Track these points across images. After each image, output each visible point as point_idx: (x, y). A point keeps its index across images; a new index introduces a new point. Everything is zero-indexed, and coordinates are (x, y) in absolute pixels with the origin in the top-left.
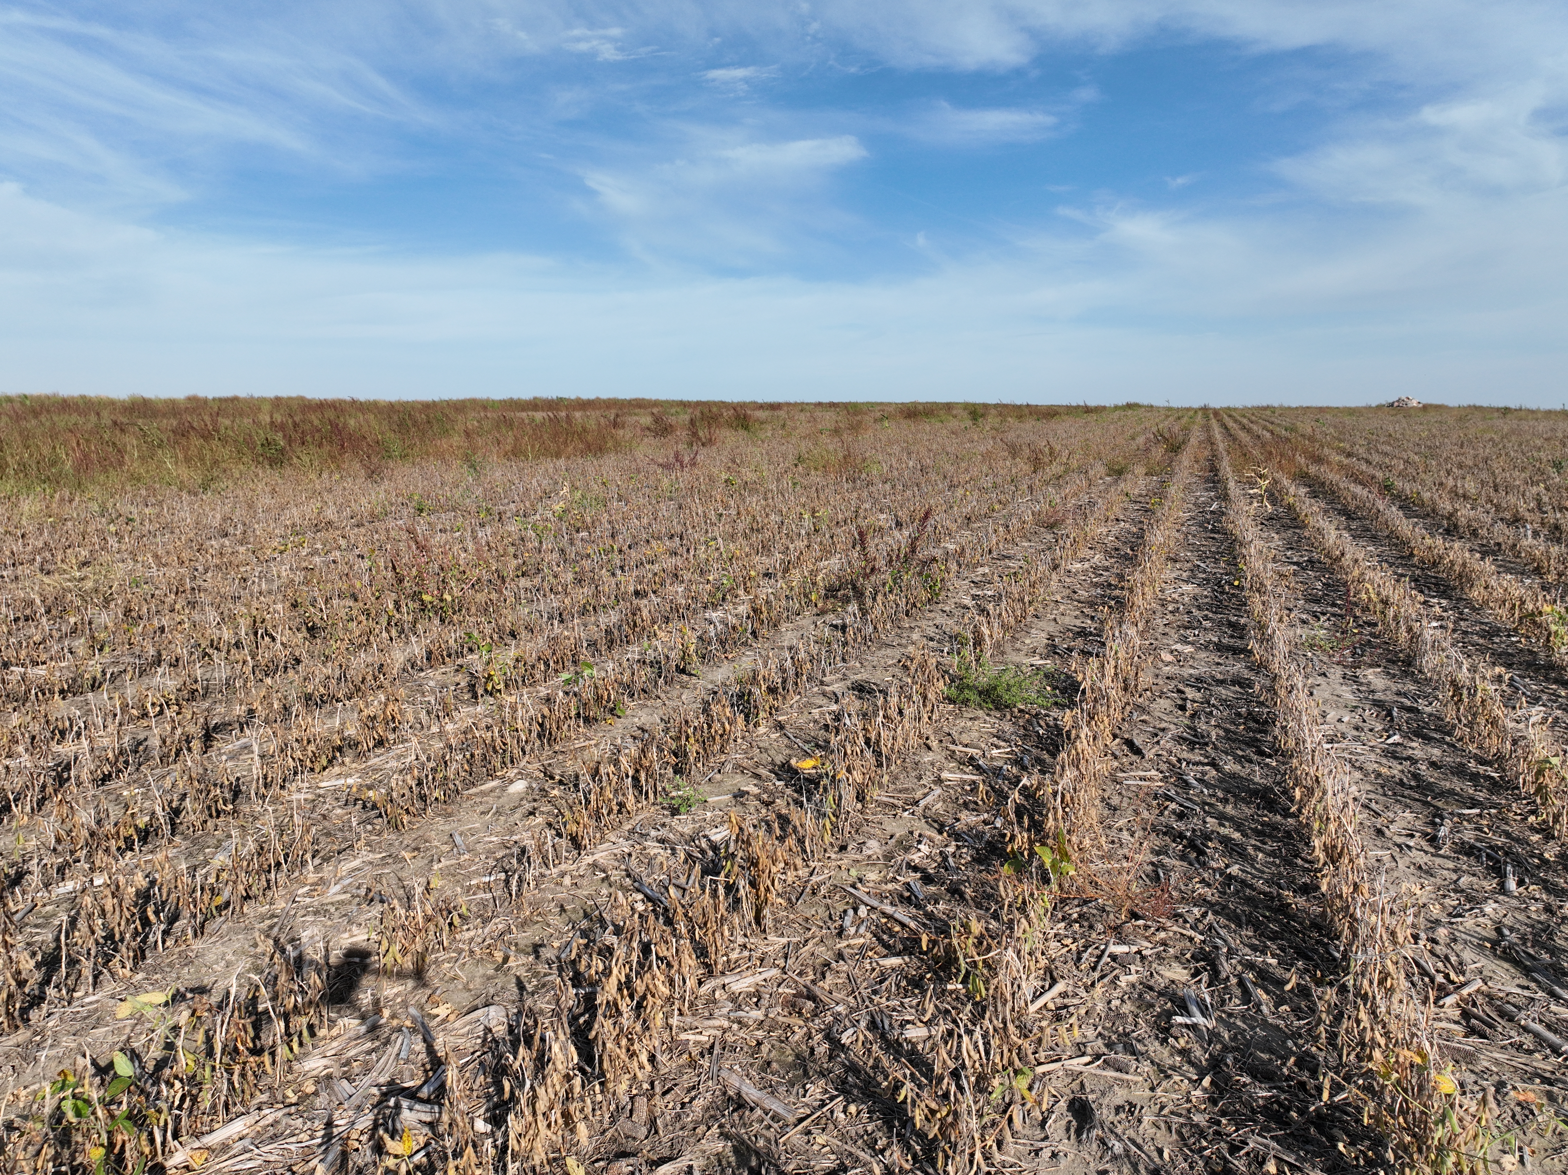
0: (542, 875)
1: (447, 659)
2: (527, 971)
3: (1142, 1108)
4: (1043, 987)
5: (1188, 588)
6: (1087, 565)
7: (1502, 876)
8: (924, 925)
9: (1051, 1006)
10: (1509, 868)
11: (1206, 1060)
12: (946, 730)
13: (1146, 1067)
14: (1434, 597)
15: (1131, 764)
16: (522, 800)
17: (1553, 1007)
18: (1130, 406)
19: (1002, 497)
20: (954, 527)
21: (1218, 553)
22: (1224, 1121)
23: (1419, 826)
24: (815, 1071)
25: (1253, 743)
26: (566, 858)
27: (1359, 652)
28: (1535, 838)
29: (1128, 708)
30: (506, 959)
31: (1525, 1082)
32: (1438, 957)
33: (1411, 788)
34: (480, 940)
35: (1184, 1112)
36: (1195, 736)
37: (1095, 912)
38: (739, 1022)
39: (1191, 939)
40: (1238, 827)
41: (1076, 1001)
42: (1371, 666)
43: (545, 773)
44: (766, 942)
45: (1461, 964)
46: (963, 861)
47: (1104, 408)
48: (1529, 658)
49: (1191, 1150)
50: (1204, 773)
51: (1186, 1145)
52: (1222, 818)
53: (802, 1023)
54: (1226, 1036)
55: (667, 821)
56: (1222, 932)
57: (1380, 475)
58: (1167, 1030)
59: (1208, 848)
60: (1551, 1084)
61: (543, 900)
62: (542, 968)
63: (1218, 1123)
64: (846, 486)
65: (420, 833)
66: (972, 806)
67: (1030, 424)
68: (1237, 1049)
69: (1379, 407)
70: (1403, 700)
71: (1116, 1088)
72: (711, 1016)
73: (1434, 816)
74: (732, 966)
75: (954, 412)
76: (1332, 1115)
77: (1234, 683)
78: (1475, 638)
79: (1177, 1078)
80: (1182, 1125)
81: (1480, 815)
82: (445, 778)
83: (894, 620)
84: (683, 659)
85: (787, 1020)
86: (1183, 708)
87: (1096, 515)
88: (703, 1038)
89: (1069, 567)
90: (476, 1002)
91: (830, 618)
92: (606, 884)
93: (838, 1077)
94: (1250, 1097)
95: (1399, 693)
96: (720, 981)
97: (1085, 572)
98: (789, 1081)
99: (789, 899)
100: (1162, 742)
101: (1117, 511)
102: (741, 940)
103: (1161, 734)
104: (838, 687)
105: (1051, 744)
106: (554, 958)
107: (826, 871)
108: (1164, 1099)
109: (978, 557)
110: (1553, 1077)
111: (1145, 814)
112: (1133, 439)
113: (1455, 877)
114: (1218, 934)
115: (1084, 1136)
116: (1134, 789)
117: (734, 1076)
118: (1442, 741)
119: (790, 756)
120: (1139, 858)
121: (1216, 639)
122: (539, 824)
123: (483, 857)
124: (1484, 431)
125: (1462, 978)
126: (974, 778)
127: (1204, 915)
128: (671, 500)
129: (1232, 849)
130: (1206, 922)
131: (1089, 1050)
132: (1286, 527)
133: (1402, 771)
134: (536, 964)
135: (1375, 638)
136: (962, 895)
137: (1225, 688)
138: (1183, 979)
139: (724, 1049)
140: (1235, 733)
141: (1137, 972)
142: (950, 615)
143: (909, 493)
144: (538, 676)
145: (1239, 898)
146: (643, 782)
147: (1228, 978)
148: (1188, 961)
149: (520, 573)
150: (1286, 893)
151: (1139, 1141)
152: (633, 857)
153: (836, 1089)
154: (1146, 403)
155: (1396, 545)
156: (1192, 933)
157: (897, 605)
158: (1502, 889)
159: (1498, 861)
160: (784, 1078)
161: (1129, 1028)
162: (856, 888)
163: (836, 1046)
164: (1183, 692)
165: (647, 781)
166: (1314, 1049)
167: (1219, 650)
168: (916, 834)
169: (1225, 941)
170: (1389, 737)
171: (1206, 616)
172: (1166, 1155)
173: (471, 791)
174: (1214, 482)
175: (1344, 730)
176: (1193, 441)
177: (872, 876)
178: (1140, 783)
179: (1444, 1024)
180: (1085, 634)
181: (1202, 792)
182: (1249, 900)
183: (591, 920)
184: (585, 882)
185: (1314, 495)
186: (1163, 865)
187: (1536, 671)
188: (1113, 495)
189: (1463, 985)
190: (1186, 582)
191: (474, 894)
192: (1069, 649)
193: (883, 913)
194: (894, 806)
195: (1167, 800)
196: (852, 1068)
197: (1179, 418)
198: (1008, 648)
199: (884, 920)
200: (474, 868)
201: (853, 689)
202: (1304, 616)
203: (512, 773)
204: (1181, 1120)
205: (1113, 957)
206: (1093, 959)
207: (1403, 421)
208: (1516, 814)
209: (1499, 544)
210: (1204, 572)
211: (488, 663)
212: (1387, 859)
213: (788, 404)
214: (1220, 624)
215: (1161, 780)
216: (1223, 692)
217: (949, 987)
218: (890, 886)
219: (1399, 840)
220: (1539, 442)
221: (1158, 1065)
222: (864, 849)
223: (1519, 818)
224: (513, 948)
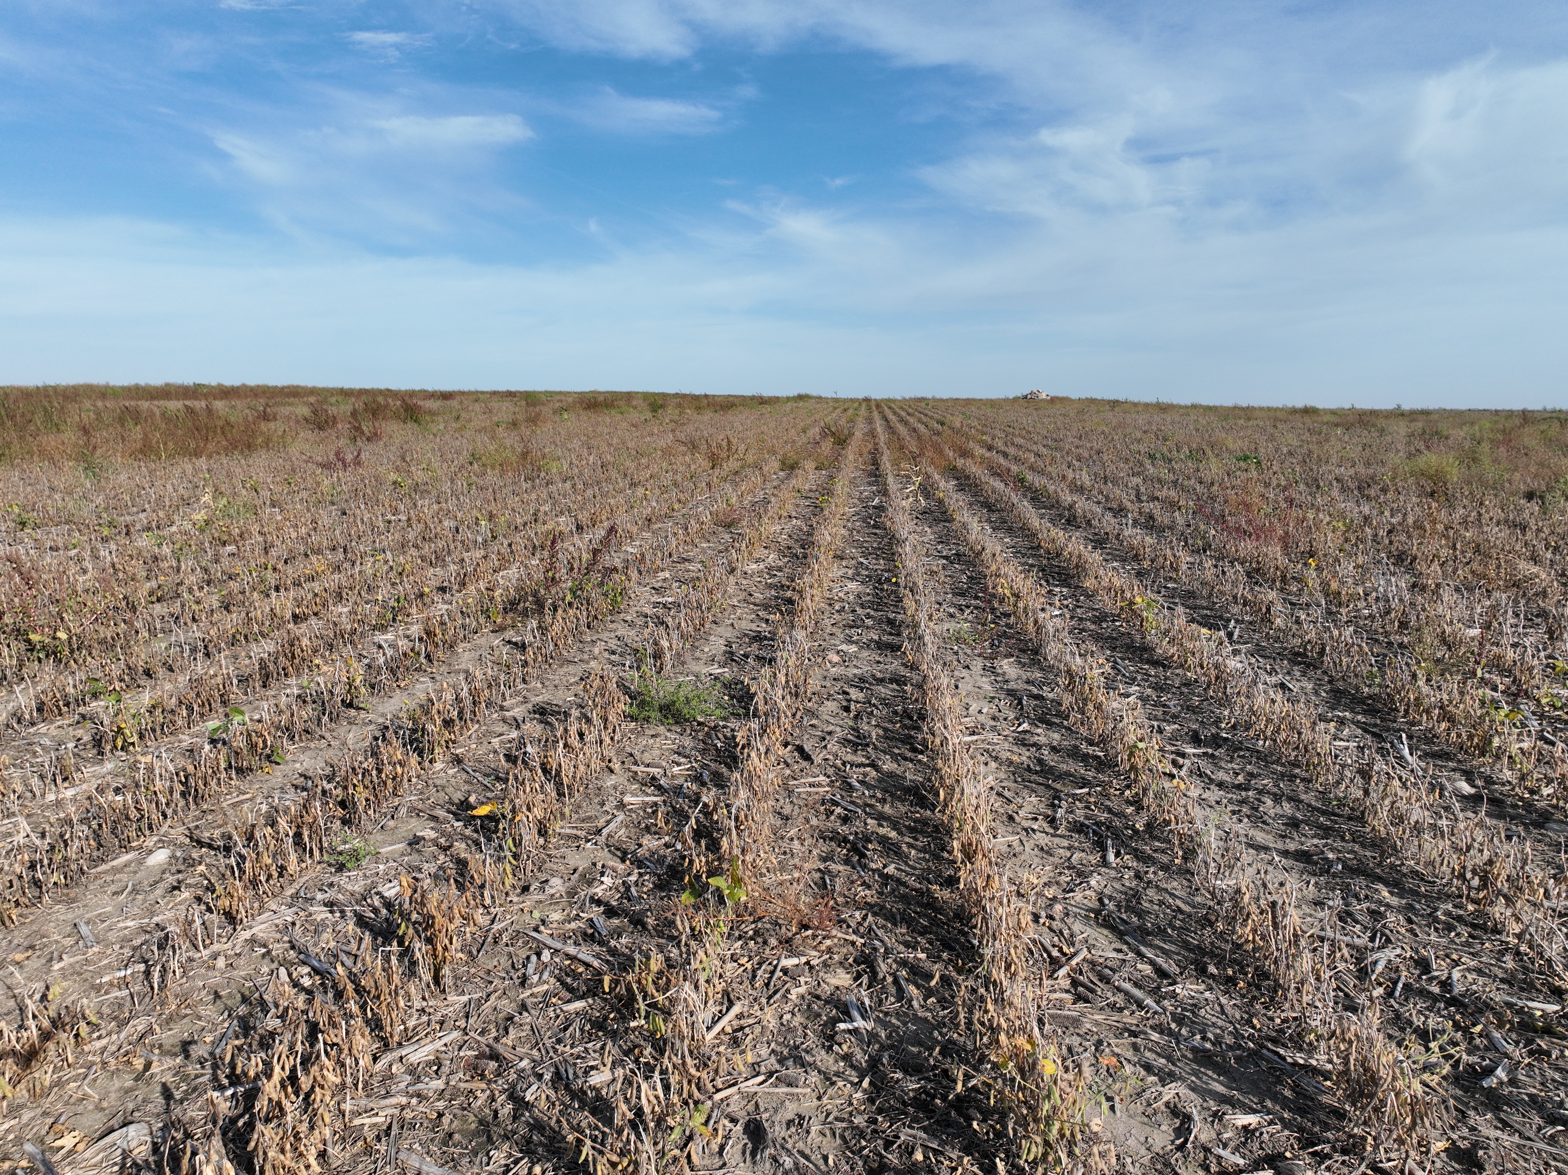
0: (191, 960)
1: (64, 709)
2: (174, 1076)
3: (810, 1118)
4: (720, 1012)
5: (852, 586)
6: (762, 566)
7: (1104, 849)
8: (607, 962)
9: (729, 1029)
10: (1109, 842)
11: (866, 1061)
12: (628, 750)
13: (814, 1077)
14: (1057, 586)
15: (802, 771)
16: (163, 872)
17: (1139, 966)
18: (801, 397)
19: (681, 496)
20: (635, 530)
21: (879, 549)
22: (880, 1119)
23: (1042, 808)
24: (500, 1135)
25: (908, 741)
26: (219, 936)
27: (996, 642)
28: (1130, 810)
29: (799, 714)
30: (148, 1066)
31: (1117, 1038)
32: (1054, 932)
33: (1036, 772)
34: (114, 1048)
35: (846, 1116)
36: (858, 737)
37: (768, 926)
38: (419, 1095)
39: (853, 943)
40: (895, 826)
41: (751, 1021)
42: (1006, 656)
43: (191, 838)
44: (446, 1003)
45: (1072, 936)
46: (645, 889)
47: (778, 398)
48: (1128, 641)
49: (853, 1152)
50: (865, 775)
51: (848, 1148)
52: (881, 818)
53: (484, 1086)
54: (883, 1035)
55: (335, 879)
56: (880, 933)
57: (1015, 468)
58: (831, 1038)
59: (868, 850)
60: (1136, 1036)
61: (192, 989)
62: (193, 1069)
63: (875, 1122)
64: (524, 485)
65: (34, 928)
66: (653, 829)
67: (708, 415)
68: (892, 1047)
69: (1016, 399)
70: (1031, 688)
71: (787, 1103)
72: (388, 1095)
73: (1054, 799)
74: (411, 1034)
75: (634, 403)
76: (969, 1096)
77: (891, 681)
78: (1088, 623)
79: (840, 1084)
80: (845, 1129)
81: (1089, 794)
82: (65, 859)
83: (577, 634)
84: (349, 691)
85: (468, 1086)
86: (847, 709)
87: (770, 514)
88: (379, 1120)
89: (746, 568)
90: (111, 1122)
91: (510, 634)
92: (267, 960)
93: (523, 1137)
94: (902, 1091)
95: (1028, 682)
96: (396, 1054)
97: (760, 573)
98: (472, 1151)
99: (470, 952)
100: (829, 746)
101: (789, 507)
102: (418, 1004)
103: (828, 738)
104: (518, 712)
105: (729, 756)
106: (206, 1056)
107: (508, 917)
108: (829, 1107)
109: (659, 562)
110: (1138, 1029)
111: (814, 822)
112: (804, 432)
113: (1068, 854)
114: (877, 935)
115: (759, 1157)
116: (804, 796)
117: (414, 1156)
118: (1061, 725)
119: (469, 793)
120: (807, 866)
121: (876, 637)
122: (186, 900)
123: (116, 947)
124: (1098, 423)
125: (1072, 950)
126: (655, 799)
127: (864, 918)
128: (333, 504)
129: (890, 849)
130: (866, 924)
131: (763, 1069)
132: (937, 521)
133: (1029, 757)
134: (186, 1066)
135: (1011, 628)
136: (644, 926)
137: (884, 687)
138: (846, 985)
139: (402, 1127)
140: (892, 731)
141: (806, 983)
142: (632, 625)
143: (589, 492)
144: (180, 723)
145: (895, 897)
146: (307, 839)
147: (885, 977)
148: (851, 965)
149: (154, 599)
150: (934, 887)
151: (807, 1151)
152: (298, 926)
153: (521, 1151)
154: (815, 394)
155: (1027, 536)
156: (854, 937)
157: (578, 619)
158: (1105, 863)
159: (1101, 836)
160: (467, 1148)
161: (799, 1040)
162: (539, 932)
163: (520, 1103)
164: (847, 693)
165: (310, 837)
166: (955, 1035)
167: (879, 648)
168: (599, 865)
169: (882, 941)
170: (1019, 725)
171: (868, 614)
172: (831, 1162)
173: (99, 869)
174: (876, 476)
175: (984, 721)
176: (858, 434)
177: (556, 916)
178: (809, 789)
179: (1058, 995)
180: (761, 639)
181: (864, 794)
182: (904, 898)
183: (251, 1004)
184: (242, 961)
185: (960, 488)
186: (829, 871)
187: (1133, 653)
188: (784, 494)
189: (1073, 955)
190: (852, 579)
191: (106, 993)
192: (746, 656)
193: (567, 955)
194: (577, 837)
195: (833, 805)
196: (538, 1126)
197: (845, 410)
198: (688, 657)
199: (567, 962)
200: (106, 962)
201: (535, 712)
202: (952, 610)
203: (150, 842)
204: (844, 1125)
205: (785, 971)
206: (767, 976)
207: (1035, 413)
208: (1116, 789)
209: (1107, 534)
210: (867, 569)
211: (116, 715)
212: (1016, 844)
213: (462, 393)
214: (880, 622)
215: (828, 785)
216: (883, 691)
217: (633, 1024)
218: (573, 925)
219: (1026, 824)
220: (1139, 435)
221: (825, 1073)
222: (547, 888)
223: (1118, 793)
224: (157, 1051)
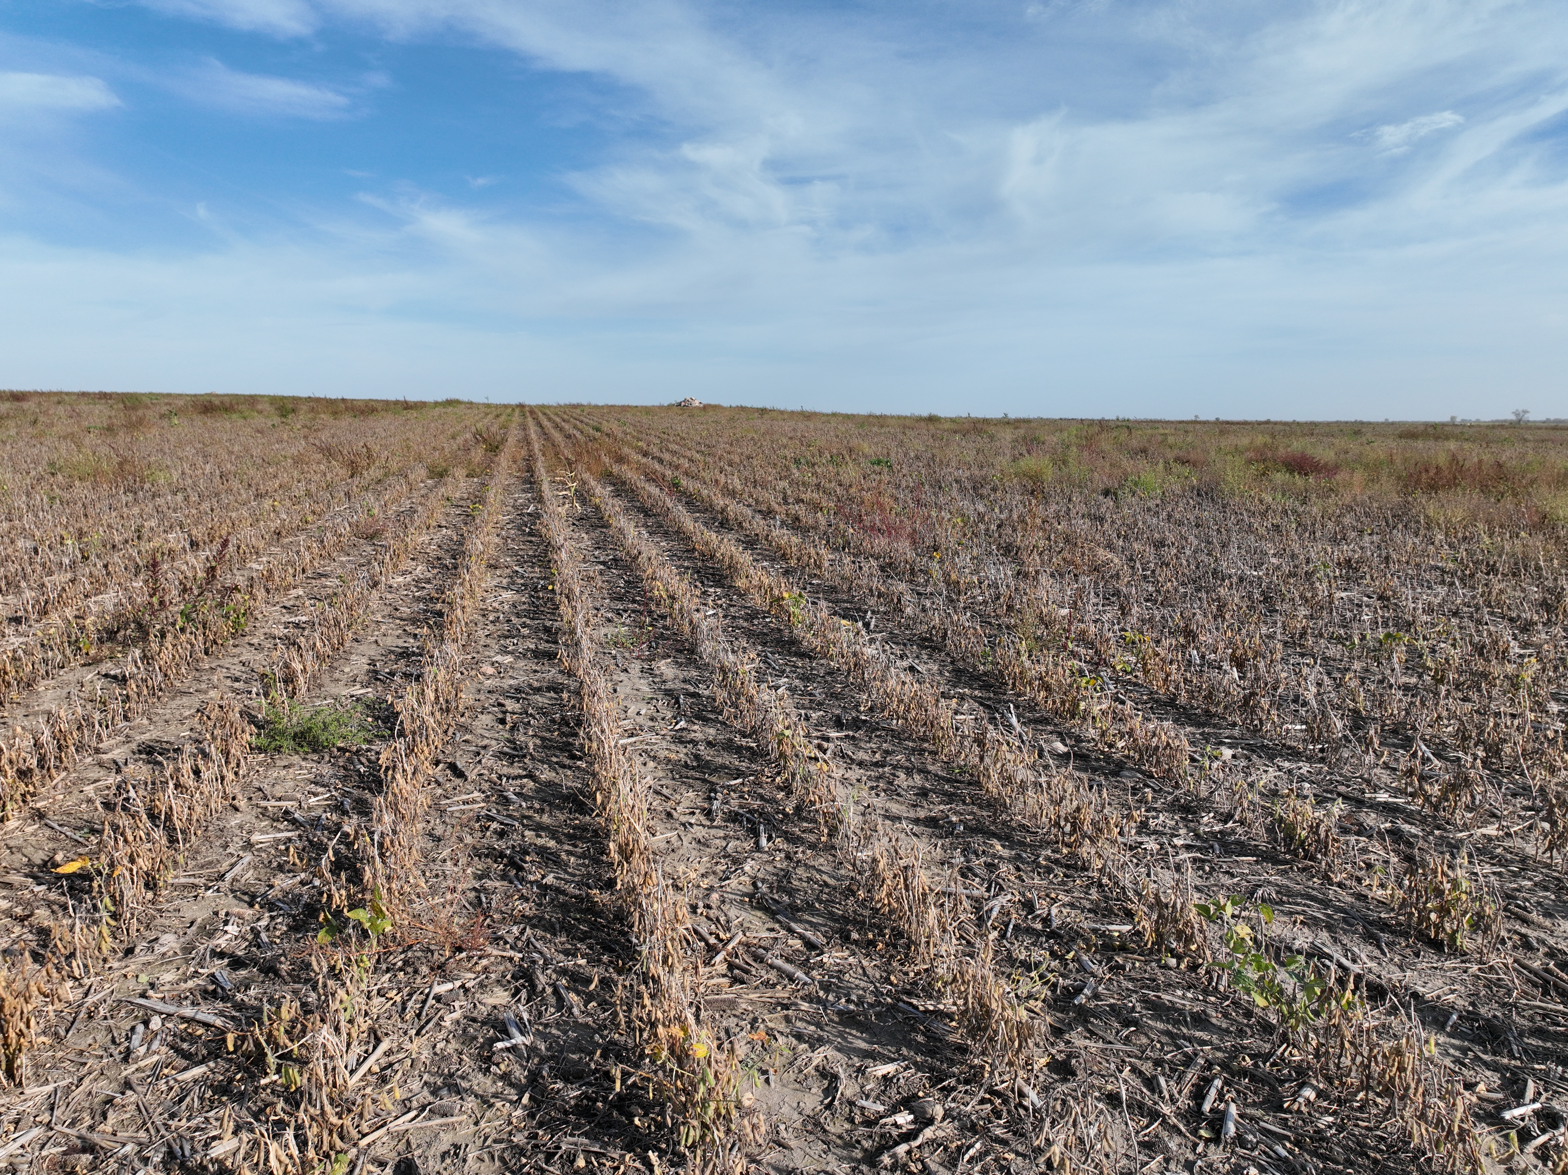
3: (467, 1146)
4: (366, 1052)
5: (507, 595)
6: (409, 578)
7: (757, 835)
8: (233, 1018)
9: (376, 1069)
10: (762, 827)
11: (525, 1077)
12: (256, 784)
13: (471, 1103)
14: (711, 586)
15: (455, 789)
17: (790, 942)
18: (450, 403)
19: (316, 507)
20: (261, 545)
21: (535, 556)
22: (541, 1133)
23: (699, 802)
25: (566, 748)
27: (654, 644)
28: (780, 795)
29: (451, 730)
31: (771, 1013)
32: (712, 920)
33: (693, 768)
35: (505, 1136)
36: (515, 749)
37: (419, 954)
39: (511, 959)
40: (554, 835)
41: (401, 1056)
42: (663, 658)
44: (23, 1097)
45: (728, 922)
46: (278, 933)
47: (424, 403)
48: (777, 636)
49: (512, 1172)
50: (522, 787)
52: (539, 828)
54: (543, 1048)
56: (539, 945)
57: (668, 473)
58: (488, 1060)
59: (526, 862)
60: (788, 1009)
63: (535, 1136)
64: (124, 499)
66: (286, 867)
67: (346, 421)
68: (552, 1058)
69: (670, 406)
70: (687, 686)
71: (442, 1134)
73: (710, 792)
75: (260, 407)
77: (549, 689)
78: (741, 621)
79: (499, 1105)
80: (504, 1150)
81: (743, 784)
83: (191, 661)
86: (503, 721)
87: (417, 524)
89: (391, 582)
91: (106, 667)
94: (563, 1100)
95: (684, 681)
97: (407, 586)
99: (56, 1034)
100: (483, 761)
101: (439, 517)
103: (482, 752)
104: (118, 754)
105: (373, 781)
107: (107, 986)
108: (487, 1130)
109: (290, 579)
110: (789, 1002)
111: (469, 840)
112: (454, 438)
113: (724, 844)
114: (535, 947)
116: (458, 815)
118: (716, 721)
119: (55, 851)
120: (461, 886)
121: (533, 646)
124: (747, 430)
125: (728, 935)
126: (289, 834)
127: (522, 933)
129: (548, 858)
130: (524, 938)
131: (414, 1104)
132: (594, 527)
133: (687, 754)
135: (668, 629)
136: (277, 973)
137: (541, 696)
138: (504, 1002)
140: (550, 740)
141: (461, 1007)
142: (259, 648)
143: (205, 506)
145: (554, 906)
147: (544, 989)
148: (509, 982)
150: (594, 891)
154: (466, 399)
155: (682, 539)
156: (511, 953)
157: (192, 645)
158: (758, 848)
159: (754, 823)
161: (454, 1068)
162: (146, 998)
164: (503, 705)
166: (616, 1036)
167: (536, 657)
168: (222, 914)
169: (541, 953)
170: (677, 723)
171: (524, 623)
174: (531, 483)
175: (642, 722)
176: (512, 441)
177: (169, 976)
178: (463, 807)
179: (715, 981)
180: (408, 655)
181: (521, 806)
182: (563, 907)
185: (617, 494)
186: (485, 889)
187: (782, 647)
188: (432, 502)
189: (730, 940)
190: (507, 589)
192: (392, 674)
193: (182, 1018)
194: (195, 886)
195: (488, 820)
197: (498, 416)
198: (326, 679)
199: (183, 1026)
201: (140, 752)
202: (609, 615)
204: (503, 1146)
205: (438, 998)
206: (418, 1006)
207: (688, 420)
208: (768, 777)
209: (757, 535)
210: (523, 577)
212: (674, 840)
214: (537, 630)
215: (483, 801)
216: (540, 700)
217: (263, 1082)
218: (190, 984)
219: (683, 819)
220: (785, 441)
221: (482, 1096)
222: (156, 947)
223: (769, 780)
